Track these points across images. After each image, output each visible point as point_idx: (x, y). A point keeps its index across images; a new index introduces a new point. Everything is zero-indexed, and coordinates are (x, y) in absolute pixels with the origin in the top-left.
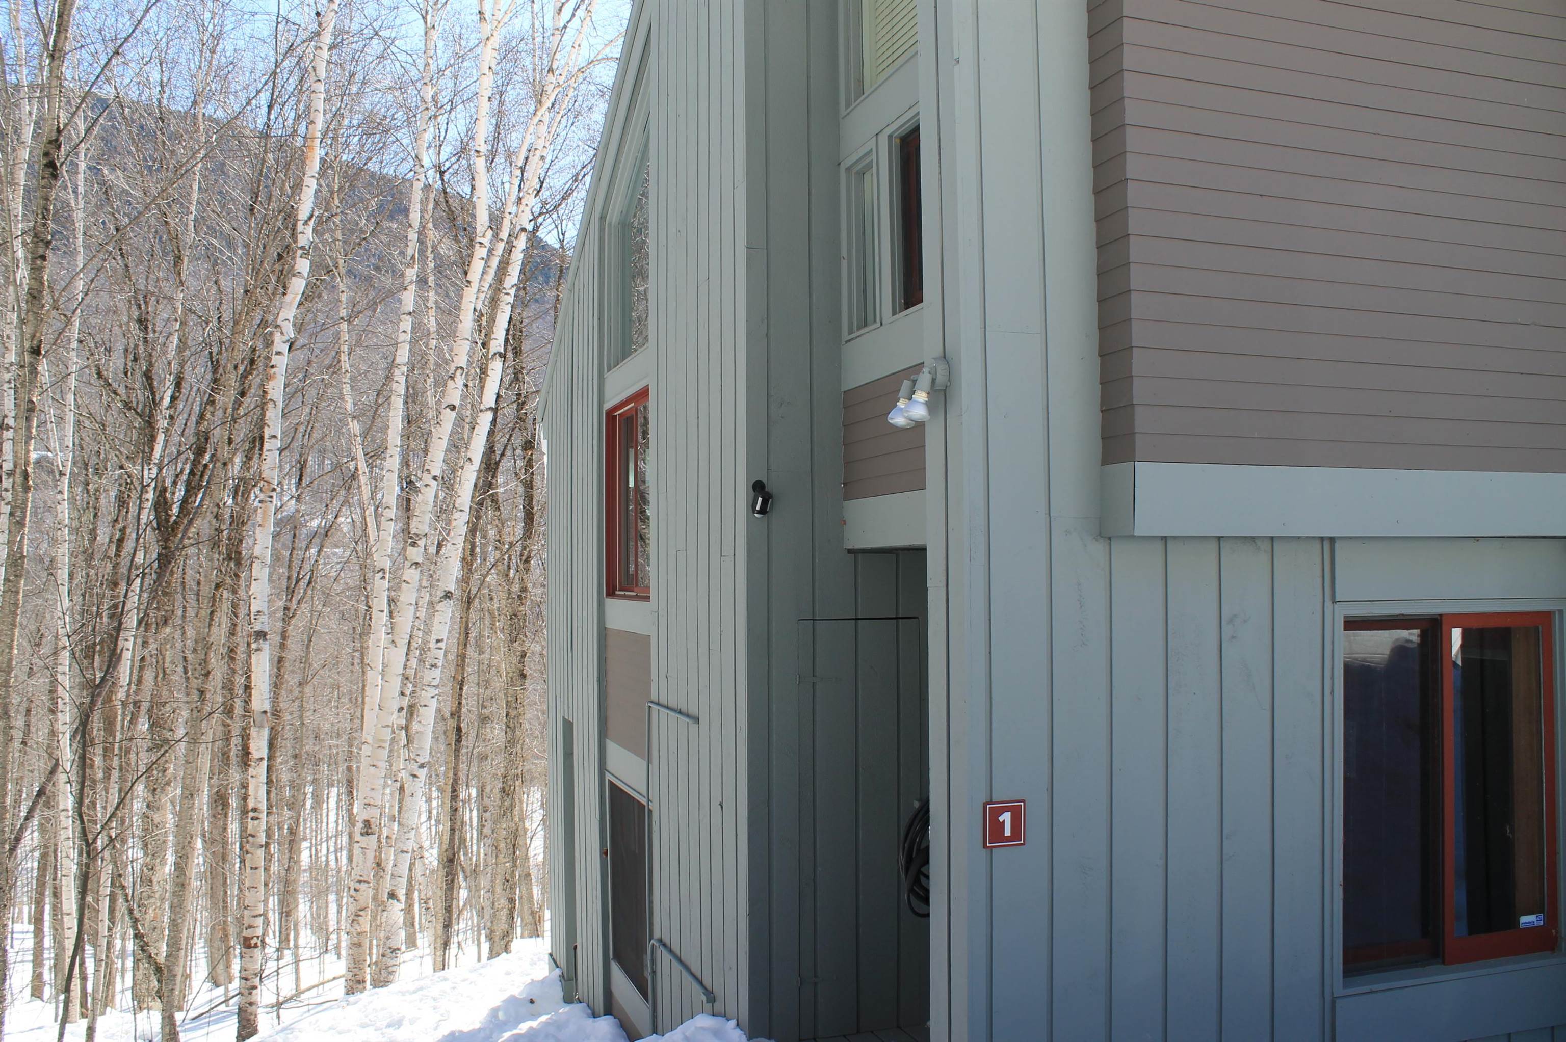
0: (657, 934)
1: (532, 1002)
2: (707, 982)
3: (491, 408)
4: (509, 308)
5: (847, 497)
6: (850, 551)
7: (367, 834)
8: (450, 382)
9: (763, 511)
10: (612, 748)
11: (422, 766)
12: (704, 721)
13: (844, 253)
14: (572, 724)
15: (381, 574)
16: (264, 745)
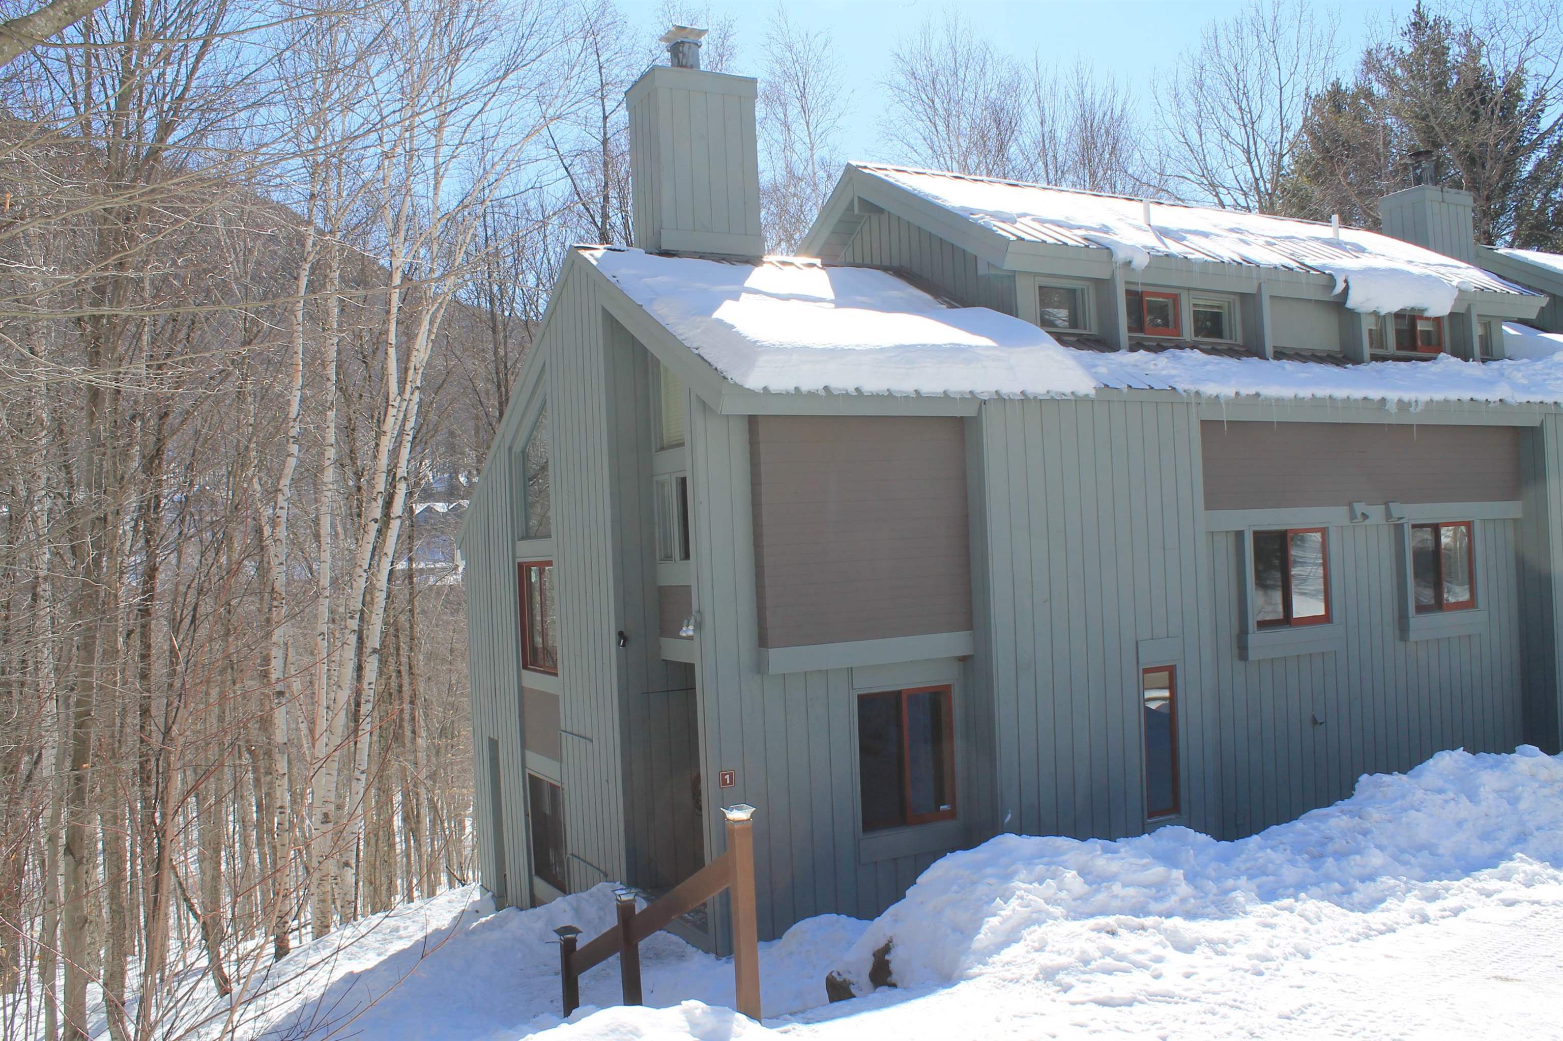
0: (569, 851)
1: (477, 912)
2: (602, 868)
3: (400, 517)
4: (409, 444)
5: (661, 636)
6: (664, 660)
7: (327, 822)
8: (374, 503)
9: (624, 645)
10: (529, 755)
11: (363, 772)
12: (595, 742)
13: (656, 521)
14: (497, 742)
15: (322, 637)
16: (285, 764)
